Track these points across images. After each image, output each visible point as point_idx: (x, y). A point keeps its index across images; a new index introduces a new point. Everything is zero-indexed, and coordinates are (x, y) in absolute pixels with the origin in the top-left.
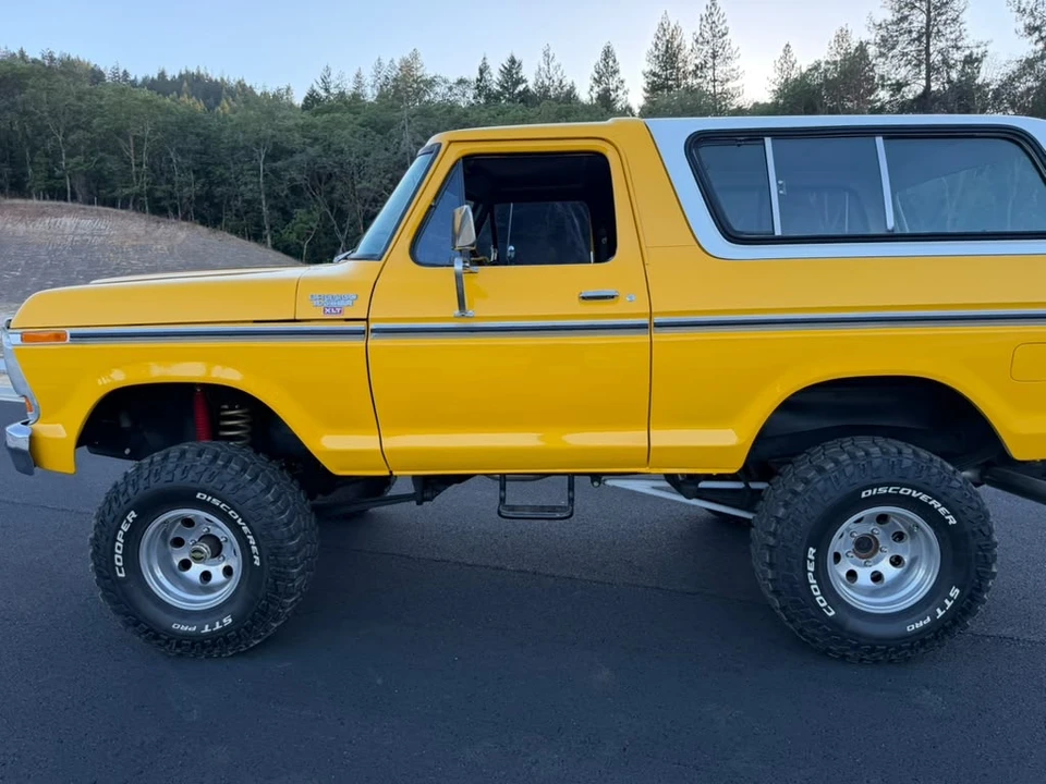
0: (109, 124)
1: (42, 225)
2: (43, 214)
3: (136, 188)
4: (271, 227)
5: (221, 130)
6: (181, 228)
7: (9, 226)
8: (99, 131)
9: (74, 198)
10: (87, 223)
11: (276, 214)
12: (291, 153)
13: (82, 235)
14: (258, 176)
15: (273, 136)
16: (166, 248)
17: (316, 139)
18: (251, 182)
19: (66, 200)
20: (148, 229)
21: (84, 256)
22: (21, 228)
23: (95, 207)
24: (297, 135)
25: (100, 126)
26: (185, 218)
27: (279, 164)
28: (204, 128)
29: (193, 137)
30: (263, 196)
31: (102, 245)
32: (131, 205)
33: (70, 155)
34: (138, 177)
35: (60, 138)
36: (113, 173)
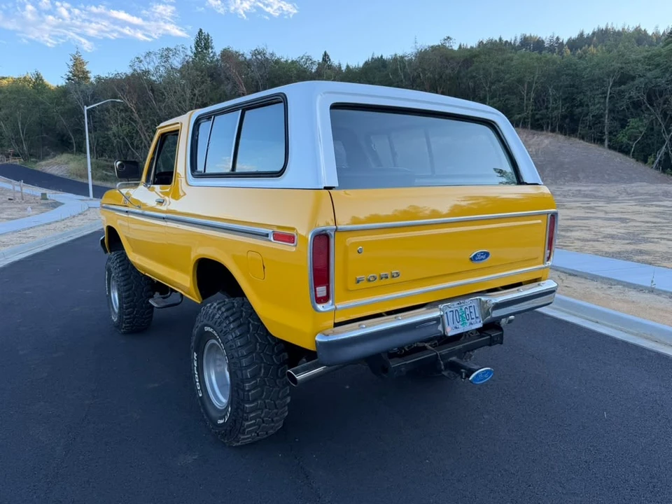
0: (513, 77)
3: (524, 115)
4: (610, 133)
5: (585, 69)
6: (547, 137)
8: (508, 81)
11: (616, 124)
12: (633, 78)
14: (606, 97)
15: (622, 68)
16: (534, 150)
17: (658, 65)
18: (599, 103)
20: (528, 139)
24: (639, 64)
25: (509, 79)
26: (553, 131)
27: (623, 87)
28: (573, 70)
29: (564, 77)
30: (607, 111)
32: (521, 126)
33: (492, 98)
34: (527, 107)
35: (487, 89)
36: (513, 106)
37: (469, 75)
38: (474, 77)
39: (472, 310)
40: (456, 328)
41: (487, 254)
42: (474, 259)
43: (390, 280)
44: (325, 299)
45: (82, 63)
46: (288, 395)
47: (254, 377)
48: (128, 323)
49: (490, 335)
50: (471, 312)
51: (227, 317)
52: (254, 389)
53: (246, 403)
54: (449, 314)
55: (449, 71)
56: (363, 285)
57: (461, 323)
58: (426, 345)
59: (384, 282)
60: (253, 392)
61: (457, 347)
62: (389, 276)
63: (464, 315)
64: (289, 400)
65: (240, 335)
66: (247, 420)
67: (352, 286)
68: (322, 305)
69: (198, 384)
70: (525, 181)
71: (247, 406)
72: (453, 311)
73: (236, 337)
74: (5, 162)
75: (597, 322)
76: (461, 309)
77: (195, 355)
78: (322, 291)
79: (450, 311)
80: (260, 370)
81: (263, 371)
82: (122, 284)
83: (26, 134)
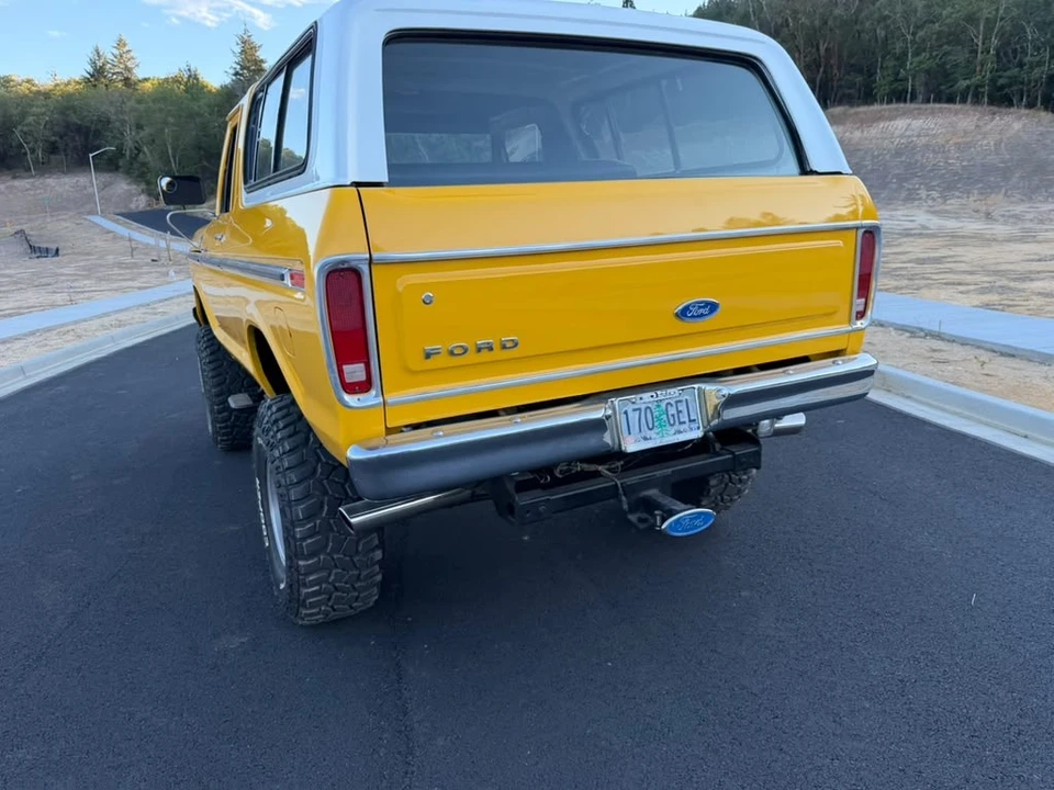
0: (959, 11)
1: (874, 131)
2: (879, 118)
3: (976, 79)
7: (847, 134)
8: (948, 21)
9: (913, 99)
10: (918, 124)
13: (909, 137)
16: (992, 143)
19: (905, 101)
20: (981, 123)
21: (903, 159)
22: (858, 134)
23: (931, 105)
25: (949, 16)
26: (1031, 105)
31: (927, 146)
32: (969, 100)
33: (916, 54)
34: (982, 66)
35: (909, 37)
36: (956, 65)
37: (876, 15)
38: (885, 18)
39: (682, 407)
40: (645, 439)
41: (713, 307)
42: (683, 314)
43: (498, 354)
44: (364, 387)
45: (254, 48)
46: (377, 547)
47: (309, 517)
48: (224, 435)
49: (733, 453)
50: (679, 412)
51: (276, 421)
52: (310, 537)
53: (302, 559)
54: (630, 414)
55: (837, 12)
56: (441, 361)
57: (656, 430)
58: (600, 468)
59: (485, 356)
60: (309, 541)
61: (658, 473)
62: (496, 347)
63: (664, 417)
64: (378, 555)
65: (290, 451)
66: (305, 585)
67: (417, 362)
68: (356, 397)
69: (264, 527)
70: (814, 169)
71: (301, 563)
72: (639, 409)
73: (284, 453)
74: (155, 207)
75: (1026, 437)
76: (658, 406)
77: (258, 482)
78: (355, 372)
79: (635, 410)
80: (322, 507)
81: (326, 508)
82: (210, 375)
83: (180, 164)
